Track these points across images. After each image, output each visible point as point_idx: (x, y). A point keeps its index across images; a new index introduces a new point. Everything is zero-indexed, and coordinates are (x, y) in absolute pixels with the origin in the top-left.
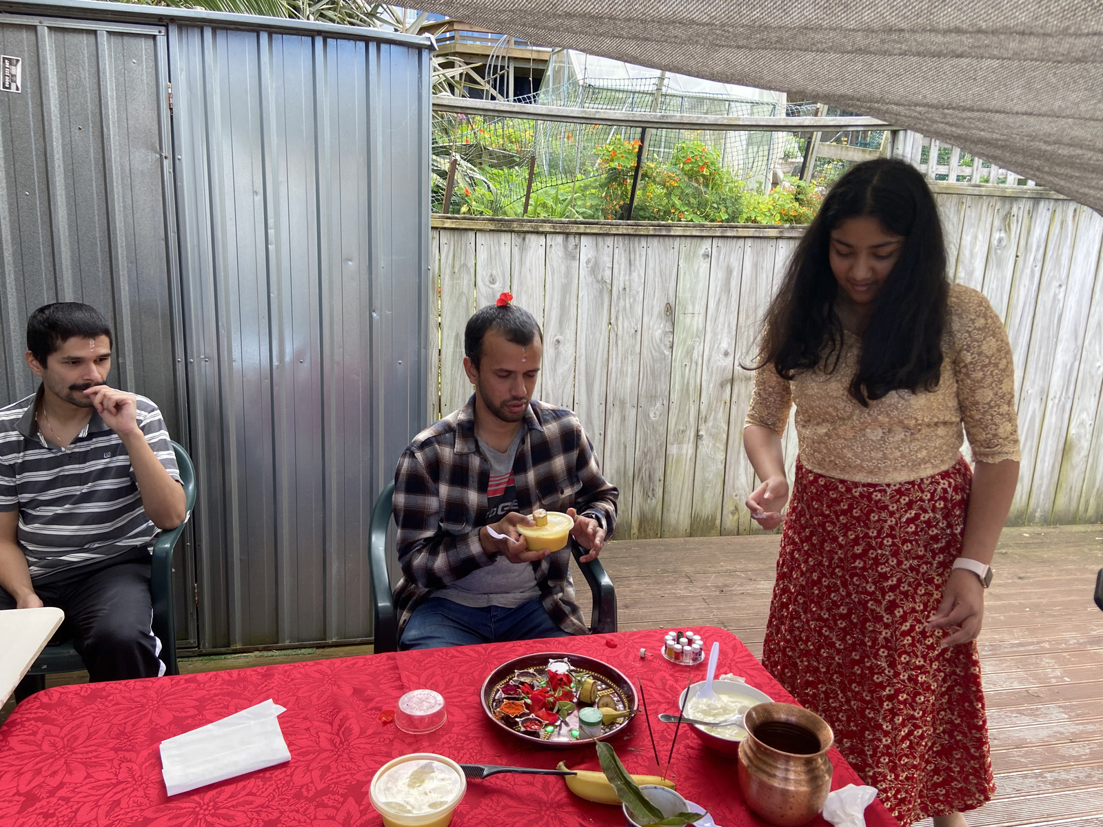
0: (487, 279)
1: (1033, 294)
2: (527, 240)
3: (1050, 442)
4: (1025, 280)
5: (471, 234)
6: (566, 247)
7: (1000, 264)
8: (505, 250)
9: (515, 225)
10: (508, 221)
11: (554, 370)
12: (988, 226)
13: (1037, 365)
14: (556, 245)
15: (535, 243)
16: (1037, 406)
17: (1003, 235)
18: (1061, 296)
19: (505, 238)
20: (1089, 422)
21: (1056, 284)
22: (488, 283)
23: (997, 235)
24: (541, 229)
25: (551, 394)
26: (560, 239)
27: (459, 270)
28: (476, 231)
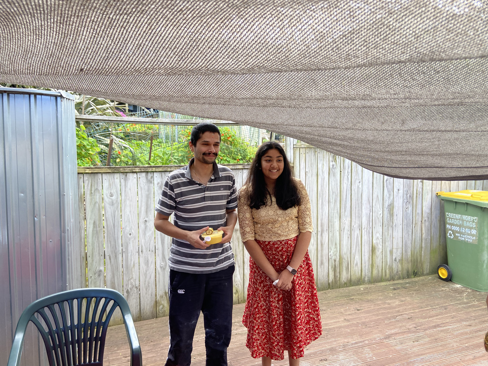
0: (109, 195)
1: (350, 186)
2: (128, 176)
3: (366, 247)
4: (345, 181)
5: (100, 175)
6: (147, 178)
7: (334, 175)
8: (117, 181)
9: (121, 169)
10: (118, 168)
11: (145, 234)
12: (328, 160)
13: (355, 214)
14: (142, 177)
15: (132, 177)
16: (358, 232)
17: (334, 163)
18: (360, 186)
19: (117, 176)
20: (380, 237)
21: (357, 181)
22: (109, 197)
23: (331, 164)
24: (134, 171)
25: (144, 246)
26: (144, 174)
27: (94, 191)
28: (102, 173)
